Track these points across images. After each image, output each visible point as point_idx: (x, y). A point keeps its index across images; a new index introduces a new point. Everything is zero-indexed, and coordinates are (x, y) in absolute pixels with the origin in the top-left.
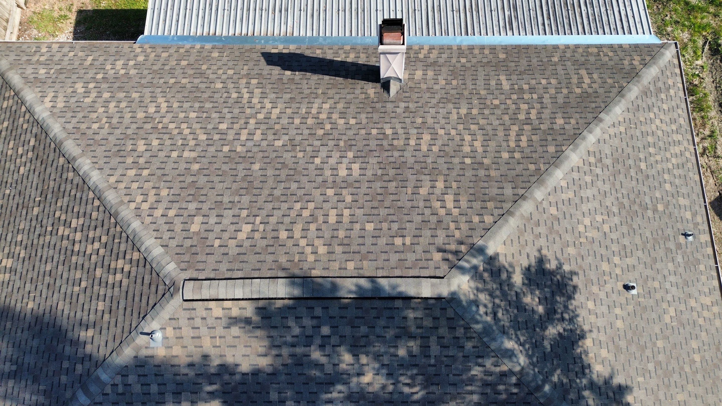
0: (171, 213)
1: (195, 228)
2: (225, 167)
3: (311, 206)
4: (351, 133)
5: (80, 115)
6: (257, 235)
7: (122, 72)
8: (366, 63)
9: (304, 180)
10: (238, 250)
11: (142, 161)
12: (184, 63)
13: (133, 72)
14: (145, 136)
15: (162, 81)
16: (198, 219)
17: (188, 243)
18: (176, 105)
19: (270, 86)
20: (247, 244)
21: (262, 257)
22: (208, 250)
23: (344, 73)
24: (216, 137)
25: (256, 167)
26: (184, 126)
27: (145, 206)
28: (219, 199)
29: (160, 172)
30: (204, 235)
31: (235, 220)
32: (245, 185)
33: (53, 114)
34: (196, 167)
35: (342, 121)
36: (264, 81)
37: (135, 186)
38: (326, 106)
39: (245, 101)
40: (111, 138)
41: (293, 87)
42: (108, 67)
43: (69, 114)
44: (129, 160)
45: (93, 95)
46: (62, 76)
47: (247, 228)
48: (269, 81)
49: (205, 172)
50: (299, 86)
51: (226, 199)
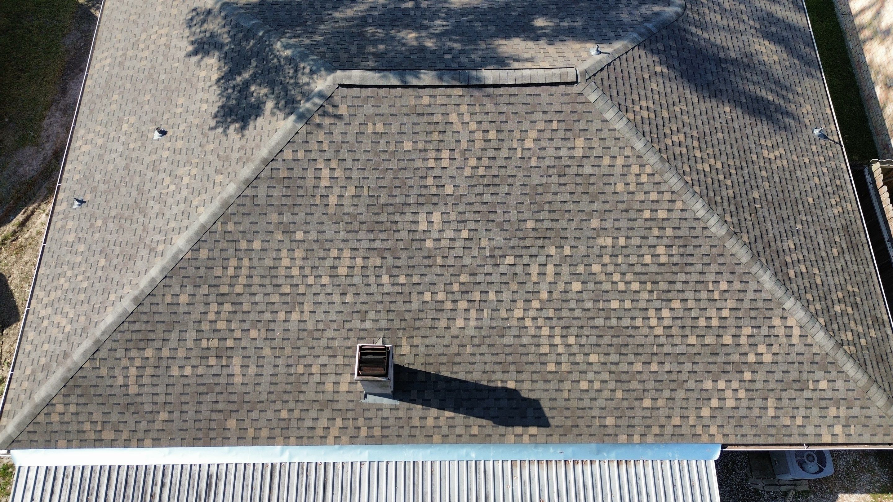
0: (607, 161)
1: (580, 143)
2: (563, 223)
3: (467, 172)
4: (429, 278)
5: (747, 304)
6: (518, 135)
7: (721, 385)
8: (412, 405)
9: (477, 207)
10: (534, 117)
11: (656, 232)
12: (647, 403)
13: (708, 385)
14: (662, 269)
15: (667, 367)
16: (579, 153)
17: (583, 125)
18: (639, 322)
19: (531, 358)
20: (526, 125)
21: (510, 109)
22: (562, 117)
23: (441, 385)
24: (581, 269)
25: (530, 225)
26: (621, 286)
27: (635, 169)
28: (563, 180)
29: (632, 215)
30: (569, 135)
31: (542, 153)
32: (538, 198)
33: (780, 304)
34: (595, 223)
35: (441, 296)
36: (539, 368)
37: (653, 196)
38: (460, 323)
39: (558, 331)
40: (699, 267)
41: (502, 358)
42: (742, 394)
43: (760, 304)
44: (669, 232)
45: (743, 340)
46: (794, 375)
47: (529, 143)
48: (533, 368)
49: (583, 216)
50: (494, 359)
51: (555, 180)
